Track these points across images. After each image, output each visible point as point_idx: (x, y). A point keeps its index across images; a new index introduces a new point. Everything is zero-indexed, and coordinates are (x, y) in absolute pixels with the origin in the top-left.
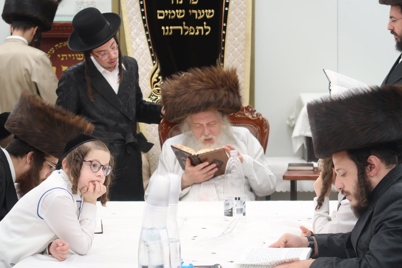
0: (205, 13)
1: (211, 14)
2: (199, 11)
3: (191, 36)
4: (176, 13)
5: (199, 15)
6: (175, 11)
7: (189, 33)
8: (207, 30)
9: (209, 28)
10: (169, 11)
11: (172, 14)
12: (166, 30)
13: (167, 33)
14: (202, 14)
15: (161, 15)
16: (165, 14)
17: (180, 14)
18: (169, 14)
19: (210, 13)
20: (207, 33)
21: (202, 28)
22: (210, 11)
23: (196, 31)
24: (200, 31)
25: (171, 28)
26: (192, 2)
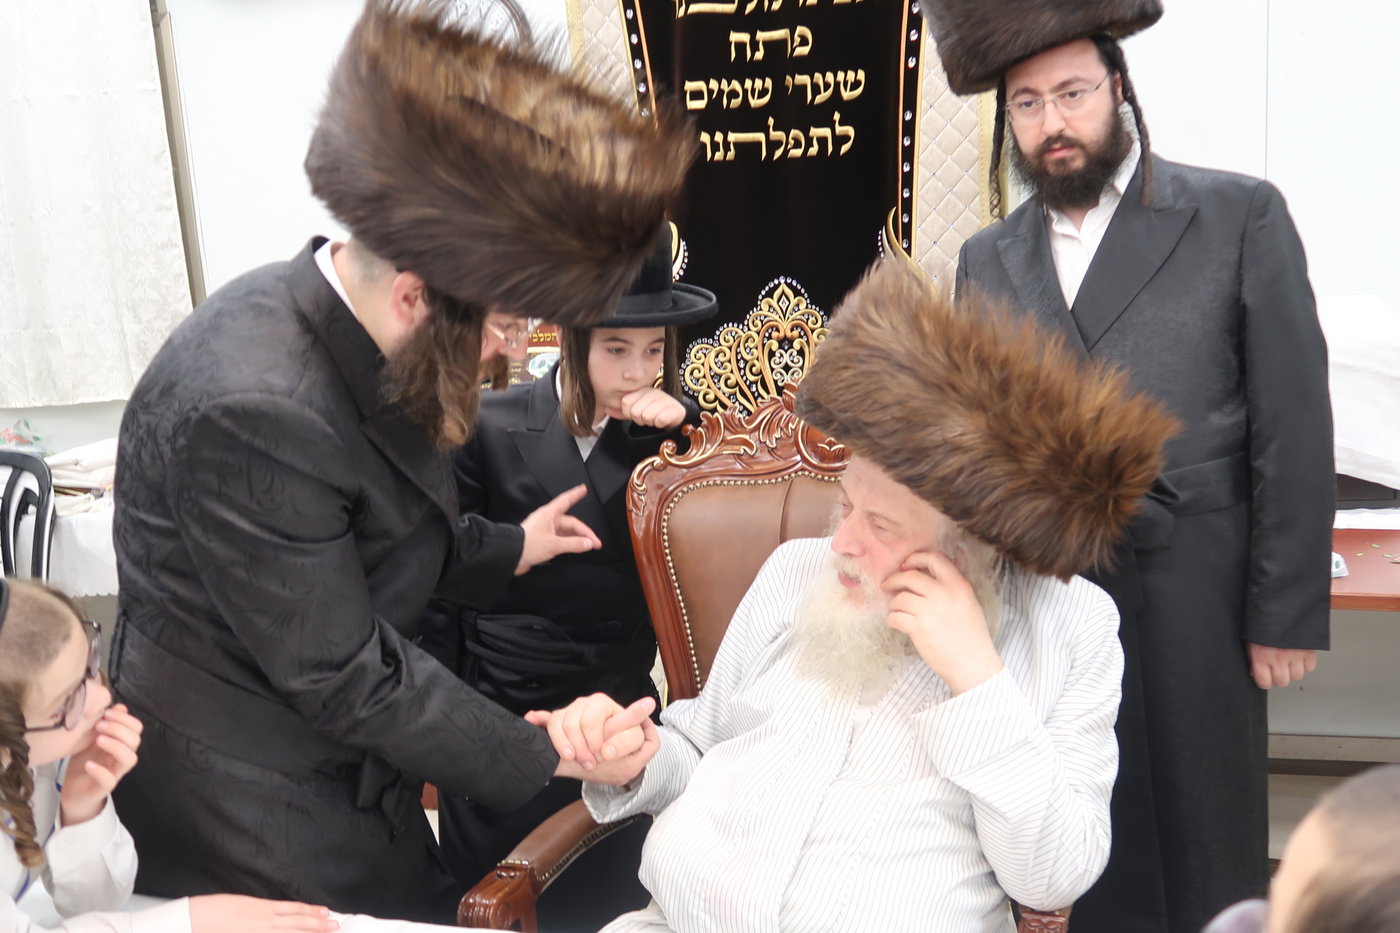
0: (837, 84)
1: (856, 85)
2: (818, 76)
3: (795, 159)
4: (745, 92)
5: (816, 90)
6: (742, 84)
7: (786, 151)
8: (845, 138)
9: (850, 131)
10: (724, 82)
11: (733, 94)
12: (715, 147)
13: (719, 156)
14: (827, 86)
15: (697, 95)
16: (710, 92)
17: (757, 92)
18: (721, 92)
19: (851, 82)
20: (845, 148)
21: (826, 132)
22: (851, 75)
23: (809, 144)
24: (822, 141)
25: (732, 137)
26: (793, 50)
